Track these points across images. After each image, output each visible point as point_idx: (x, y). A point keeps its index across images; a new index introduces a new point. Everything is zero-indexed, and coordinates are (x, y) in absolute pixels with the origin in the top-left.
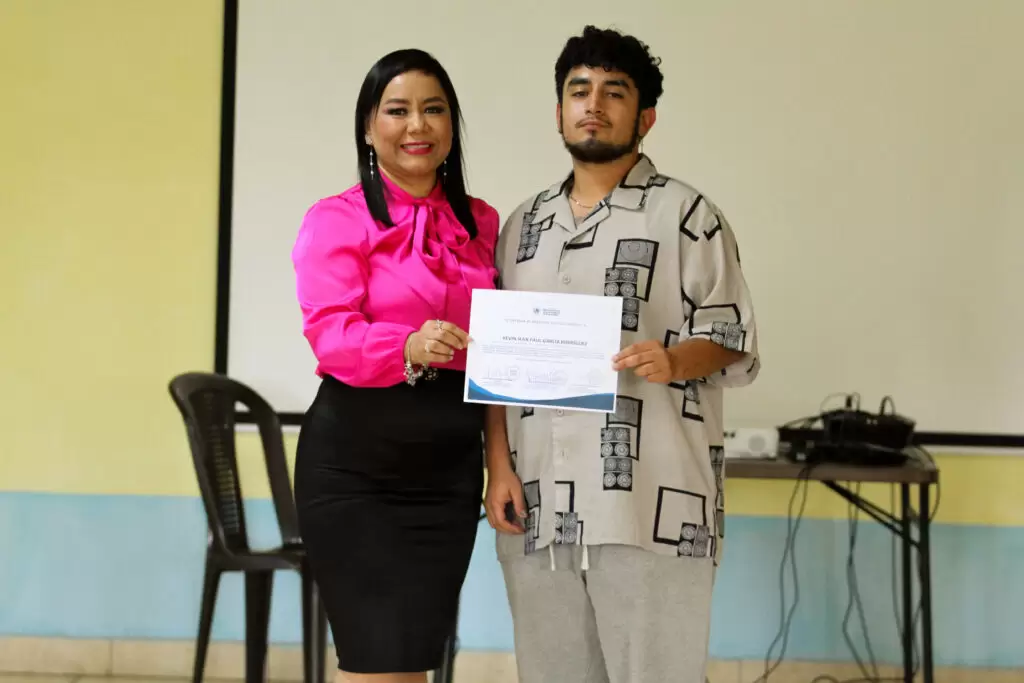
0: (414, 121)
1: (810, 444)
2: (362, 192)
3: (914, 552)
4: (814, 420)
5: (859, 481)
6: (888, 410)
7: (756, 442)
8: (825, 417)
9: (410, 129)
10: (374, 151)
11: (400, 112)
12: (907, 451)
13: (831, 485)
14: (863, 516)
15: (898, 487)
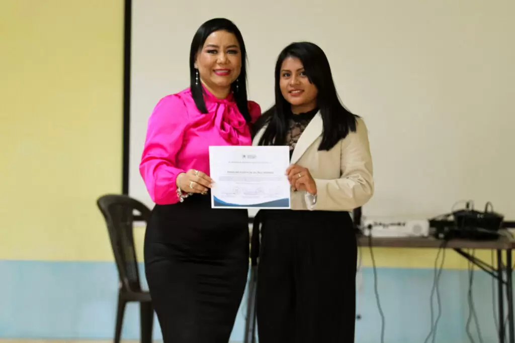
0: (221, 57)
1: (446, 229)
2: (190, 93)
3: (504, 287)
4: (448, 215)
5: (474, 248)
6: (489, 210)
7: (417, 228)
8: (455, 214)
9: (218, 61)
10: (198, 72)
11: (214, 51)
12: (500, 232)
13: (459, 251)
14: (476, 268)
15: (495, 252)
